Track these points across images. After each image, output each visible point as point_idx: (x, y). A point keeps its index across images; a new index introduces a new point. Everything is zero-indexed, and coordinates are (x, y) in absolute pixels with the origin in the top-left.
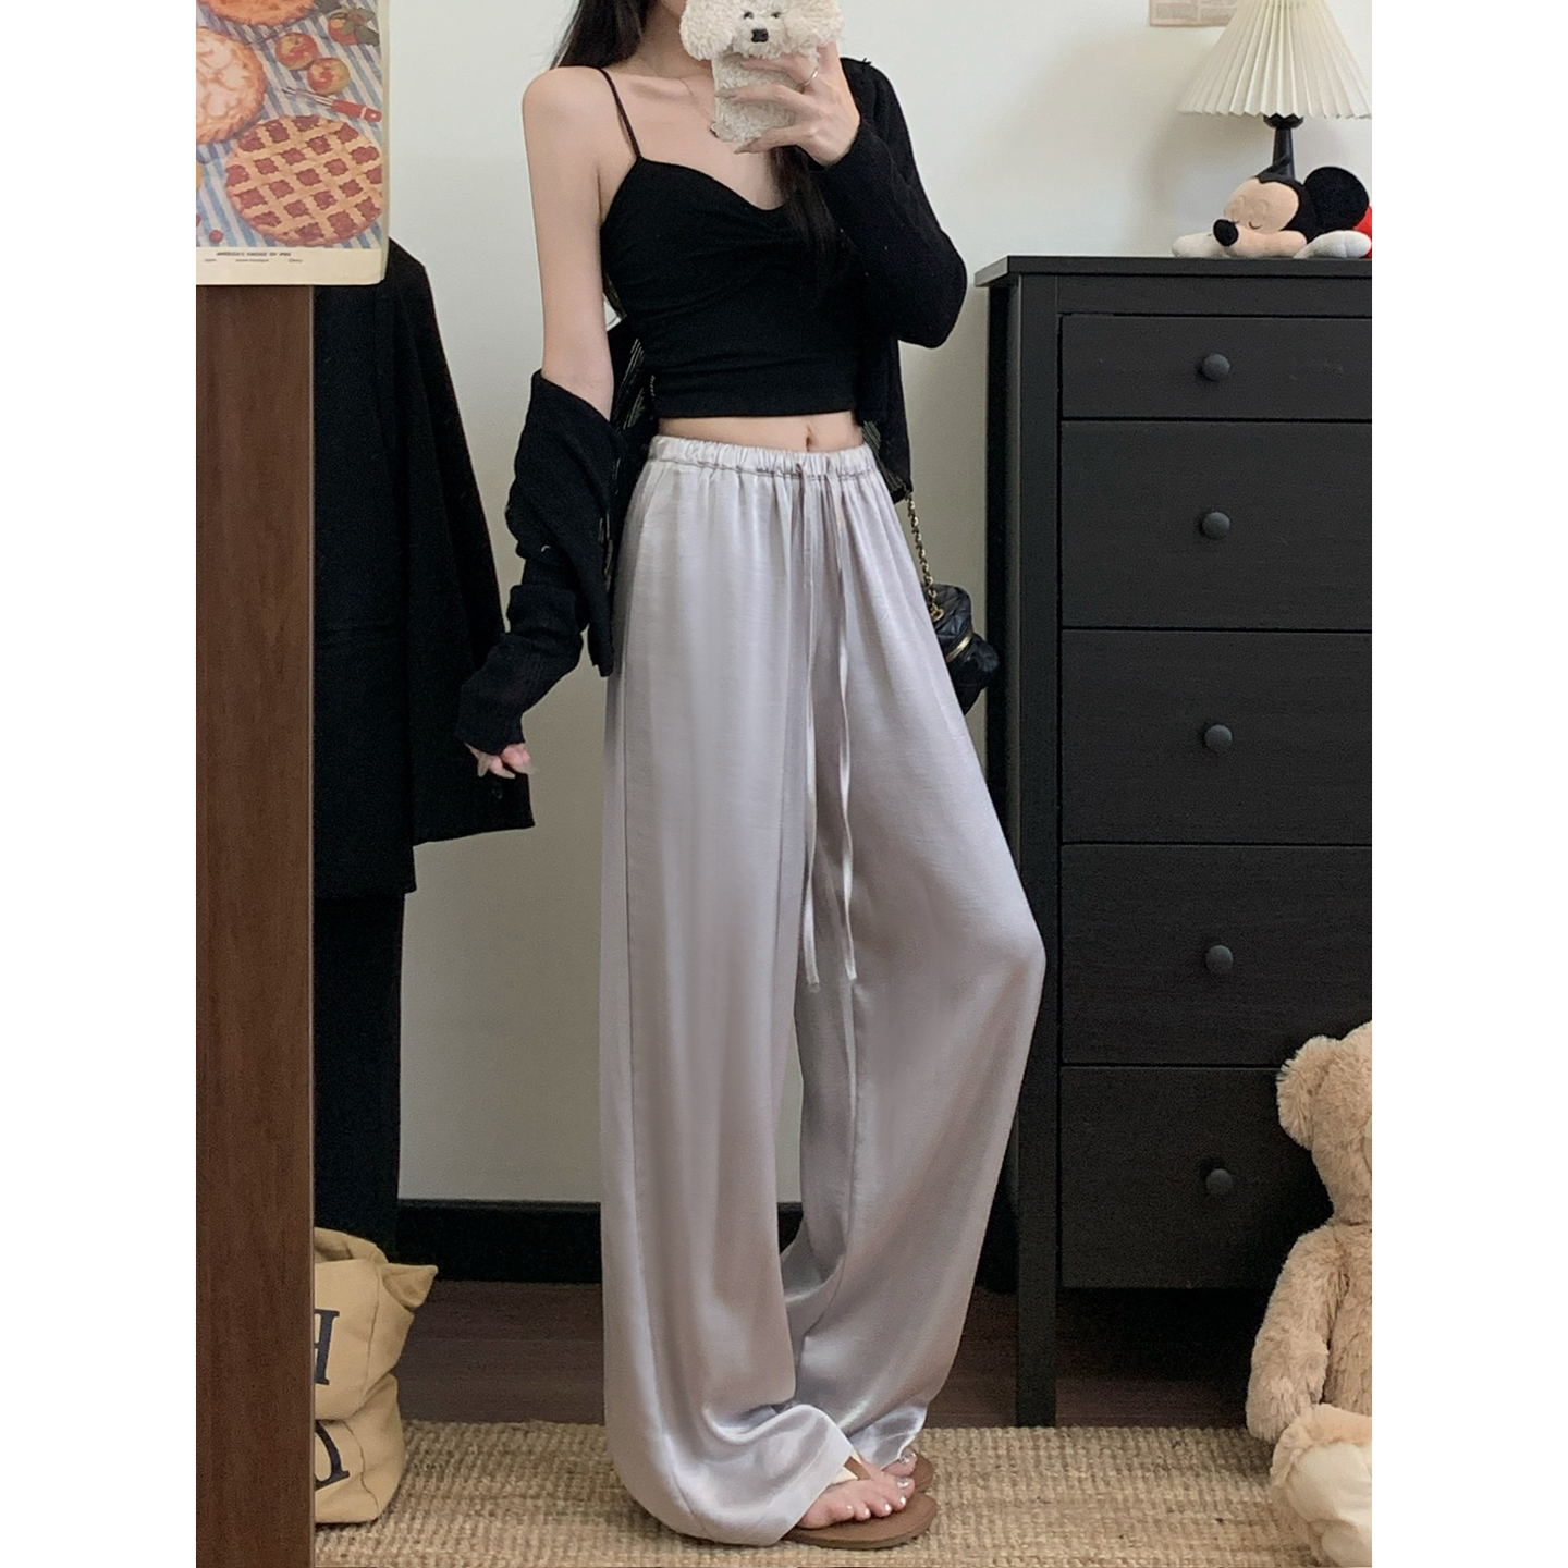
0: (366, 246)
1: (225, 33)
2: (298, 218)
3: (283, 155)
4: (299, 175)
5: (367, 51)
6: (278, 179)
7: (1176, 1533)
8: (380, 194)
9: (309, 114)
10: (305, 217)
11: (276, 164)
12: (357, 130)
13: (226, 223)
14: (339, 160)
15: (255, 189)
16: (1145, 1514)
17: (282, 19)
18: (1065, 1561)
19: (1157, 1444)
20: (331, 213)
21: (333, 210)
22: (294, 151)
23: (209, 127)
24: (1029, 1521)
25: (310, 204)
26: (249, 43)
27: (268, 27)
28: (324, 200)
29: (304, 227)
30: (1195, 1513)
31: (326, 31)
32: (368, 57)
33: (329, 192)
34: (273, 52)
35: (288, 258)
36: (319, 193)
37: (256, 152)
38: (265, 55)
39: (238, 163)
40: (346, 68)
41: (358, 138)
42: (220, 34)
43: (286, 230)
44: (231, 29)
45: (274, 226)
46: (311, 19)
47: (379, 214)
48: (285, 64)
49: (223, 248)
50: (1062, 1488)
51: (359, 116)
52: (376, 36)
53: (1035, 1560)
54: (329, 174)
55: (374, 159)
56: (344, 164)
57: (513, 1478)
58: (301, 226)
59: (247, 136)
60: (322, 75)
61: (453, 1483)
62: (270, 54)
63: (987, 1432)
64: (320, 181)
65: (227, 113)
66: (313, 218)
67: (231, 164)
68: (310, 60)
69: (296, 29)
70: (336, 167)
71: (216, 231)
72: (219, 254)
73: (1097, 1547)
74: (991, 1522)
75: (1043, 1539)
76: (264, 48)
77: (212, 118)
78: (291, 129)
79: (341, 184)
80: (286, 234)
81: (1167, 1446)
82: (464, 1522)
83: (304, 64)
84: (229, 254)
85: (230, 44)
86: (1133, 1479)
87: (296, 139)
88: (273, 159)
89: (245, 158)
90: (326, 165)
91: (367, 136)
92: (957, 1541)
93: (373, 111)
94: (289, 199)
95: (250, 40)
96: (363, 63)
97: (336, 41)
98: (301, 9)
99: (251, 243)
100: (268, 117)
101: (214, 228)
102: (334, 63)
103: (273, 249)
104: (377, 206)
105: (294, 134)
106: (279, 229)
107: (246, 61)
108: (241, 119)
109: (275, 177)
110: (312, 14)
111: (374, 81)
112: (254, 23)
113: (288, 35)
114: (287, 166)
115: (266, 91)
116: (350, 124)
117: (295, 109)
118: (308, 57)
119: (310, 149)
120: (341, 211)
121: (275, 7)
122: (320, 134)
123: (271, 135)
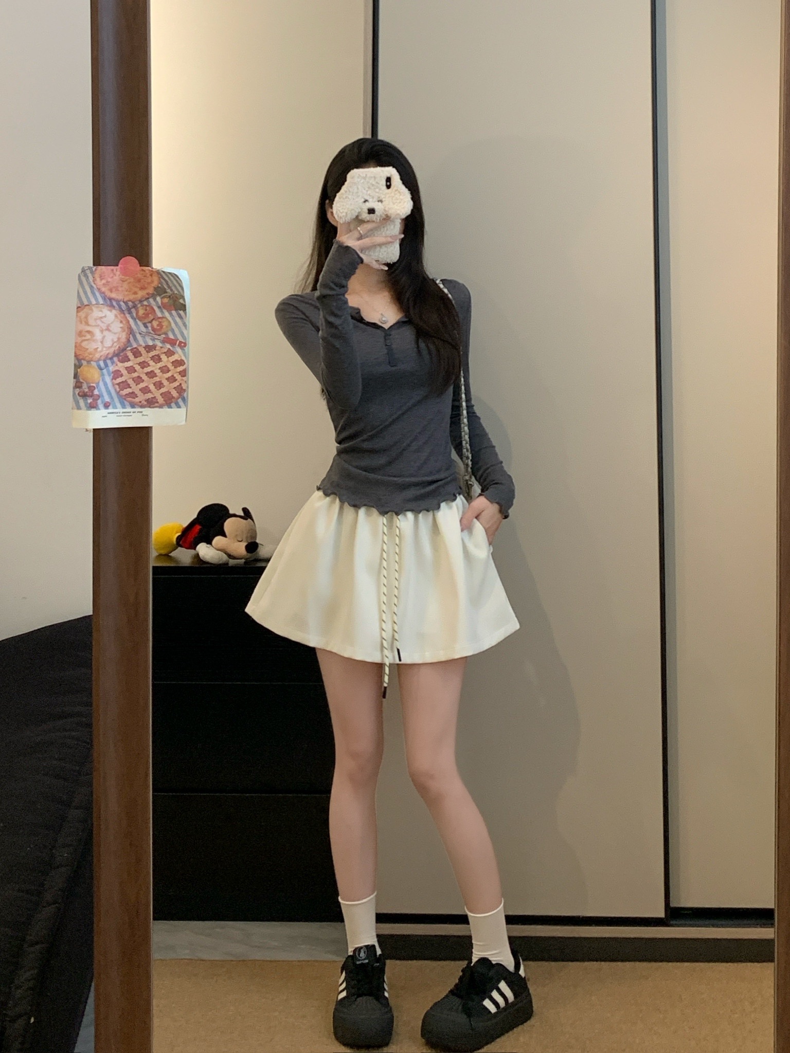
0: (179, 407)
1: (112, 306)
2: (146, 395)
3: (139, 364)
4: (147, 374)
5: (180, 314)
6: (137, 376)
8: (186, 382)
9: (151, 344)
10: (149, 394)
11: (136, 368)
12: (175, 352)
13: (112, 398)
14: (166, 366)
15: (126, 381)
17: (139, 298)
20: (161, 392)
21: (163, 390)
22: (144, 362)
23: (104, 352)
25: (152, 387)
26: (123, 311)
27: (133, 302)
28: (159, 385)
29: (149, 399)
31: (160, 304)
32: (180, 317)
33: (161, 381)
34: (135, 315)
35: (141, 414)
36: (156, 382)
37: (126, 363)
38: (131, 316)
39: (118, 369)
40: (169, 322)
41: (175, 355)
42: (109, 306)
43: (141, 400)
44: (114, 303)
45: (134, 398)
46: (153, 298)
47: (185, 391)
48: (140, 321)
49: (111, 410)
51: (175, 345)
52: (185, 306)
54: (161, 373)
55: (183, 366)
56: (168, 368)
58: (147, 398)
59: (122, 355)
60: (158, 325)
62: (133, 316)
64: (157, 376)
65: (113, 344)
67: (114, 370)
68: (152, 318)
69: (145, 303)
71: (108, 402)
72: (108, 413)
76: (130, 313)
77: (106, 347)
78: (143, 351)
79: (167, 377)
80: (140, 402)
83: (150, 320)
84: (113, 413)
85: (114, 312)
87: (146, 357)
88: (134, 366)
89: (121, 366)
90: (160, 368)
91: (179, 355)
93: (182, 342)
94: (142, 385)
95: (124, 309)
96: (178, 319)
97: (164, 308)
98: (148, 294)
99: (124, 407)
100: (132, 346)
102: (164, 320)
103: (134, 410)
104: (184, 388)
105: (144, 354)
106: (137, 400)
107: (122, 319)
108: (119, 347)
109: (135, 375)
110: (153, 296)
111: (183, 328)
112: (125, 300)
113: (141, 306)
114: (141, 369)
115: (131, 333)
116: (171, 348)
117: (145, 342)
118: (151, 317)
119: (152, 361)
120: (167, 390)
121: (135, 293)
122: (157, 354)
123: (133, 355)
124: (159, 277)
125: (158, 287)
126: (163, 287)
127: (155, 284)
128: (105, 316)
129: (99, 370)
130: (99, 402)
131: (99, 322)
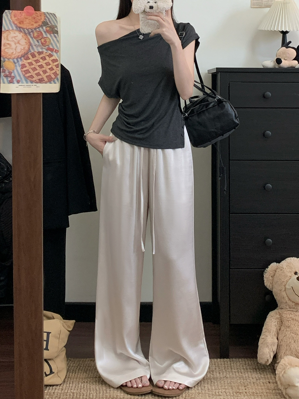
0: (55, 83)
1: (21, 31)
2: (38, 76)
3: (35, 61)
4: (39, 66)
5: (55, 36)
6: (33, 67)
7: (258, 386)
8: (58, 70)
9: (41, 51)
10: (40, 76)
12: (53, 55)
13: (21, 78)
14: (48, 62)
15: (28, 69)
16: (251, 381)
17: (34, 28)
18: (232, 393)
21: (47, 74)
22: (37, 60)
23: (17, 55)
24: (223, 383)
25: (41, 73)
27: (31, 29)
28: (45, 72)
30: (263, 380)
31: (45, 30)
32: (56, 37)
33: (46, 70)
34: (32, 36)
35: (36, 86)
36: (43, 70)
37: (28, 60)
38: (30, 37)
40: (50, 40)
41: (53, 57)
42: (19, 31)
43: (36, 79)
44: (22, 30)
45: (32, 78)
46: (42, 28)
47: (58, 75)
48: (35, 39)
49: (20, 84)
50: (231, 374)
51: (53, 51)
52: (57, 31)
53: (225, 393)
54: (46, 66)
55: (57, 62)
56: (50, 63)
58: (39, 78)
59: (26, 57)
60: (44, 41)
64: (44, 67)
65: (21, 51)
66: (42, 76)
67: (23, 63)
68: (41, 37)
69: (38, 30)
70: (48, 64)
71: (18, 80)
72: (19, 86)
73: (239, 389)
74: (214, 383)
75: (226, 387)
76: (30, 35)
77: (17, 52)
78: (37, 54)
79: (49, 68)
84: (21, 85)
85: (22, 34)
87: (38, 57)
88: (32, 62)
89: (26, 62)
90: (45, 63)
91: (55, 56)
93: (57, 50)
94: (36, 72)
95: (27, 33)
96: (54, 38)
97: (48, 33)
98: (39, 25)
99: (27, 83)
100: (31, 52)
101: (18, 79)
102: (47, 38)
103: (32, 84)
104: (58, 73)
106: (34, 79)
107: (26, 38)
108: (24, 52)
109: (33, 66)
110: (42, 26)
111: (57, 42)
112: (27, 28)
113: (36, 31)
114: (36, 64)
115: (31, 46)
116: (51, 53)
117: (38, 50)
119: (41, 59)
120: (49, 74)
121: (33, 25)
122: (44, 56)
123: (32, 56)
124: (45, 17)
125: (44, 22)
126: (47, 21)
127: (43, 20)
128: (17, 36)
129: (14, 64)
130: (14, 80)
131: (14, 39)
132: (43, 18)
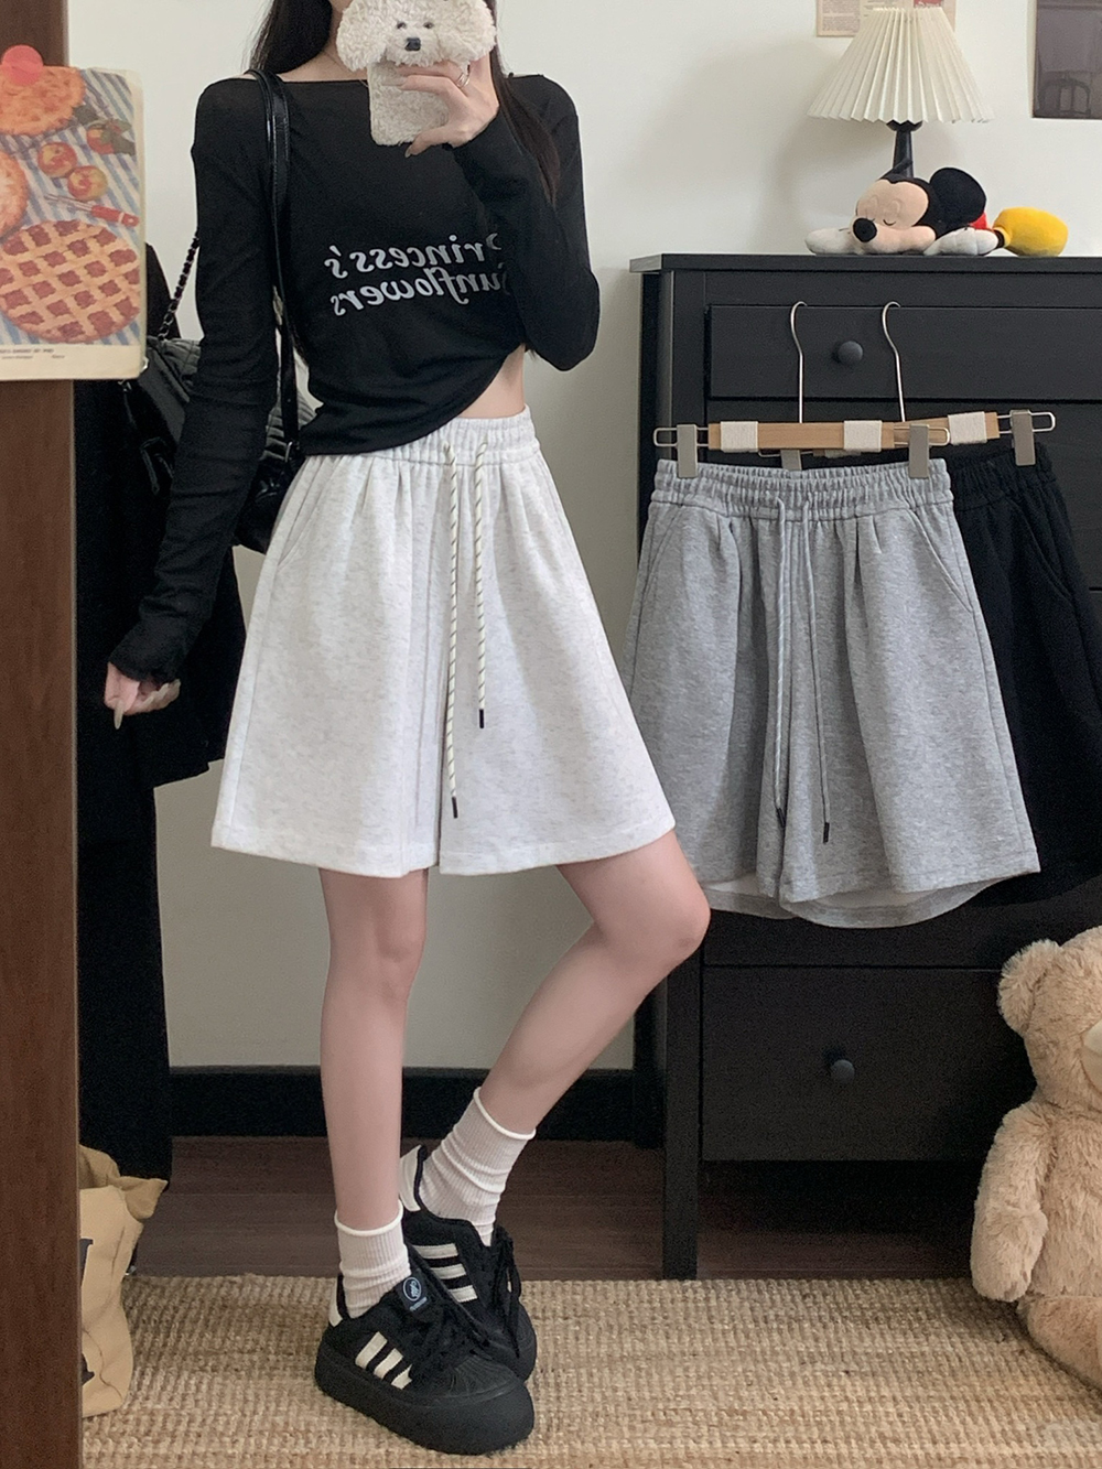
0: (125, 342)
2: (59, 317)
3: (46, 257)
4: (61, 277)
5: (124, 161)
6: (41, 281)
7: (809, 1386)
9: (69, 219)
10: (66, 316)
11: (39, 267)
12: (115, 234)
14: (98, 262)
15: (19, 290)
16: (781, 1367)
17: (44, 130)
18: (713, 1413)
19: (789, 1297)
20: (89, 313)
21: (92, 309)
22: (55, 254)
24: (681, 1374)
25: (71, 303)
26: (12, 153)
27: (30, 137)
28: (84, 299)
29: (65, 325)
30: (826, 1364)
31: (85, 140)
32: (125, 166)
33: (88, 292)
34: (34, 161)
35: (50, 354)
36: (78, 293)
37: (19, 255)
38: (28, 165)
39: (4, 266)
40: (104, 177)
41: (117, 241)
43: (49, 328)
45: (37, 324)
46: (71, 129)
47: (137, 312)
48: (46, 172)
50: (709, 1341)
51: (117, 221)
52: (132, 145)
53: (688, 1413)
54: (89, 276)
55: (132, 261)
56: (102, 265)
57: (232, 1334)
58: (62, 324)
59: (12, 241)
60: (81, 183)
61: (178, 1340)
62: (32, 164)
63: (643, 1284)
64: (79, 282)
68: (70, 168)
69: (56, 139)
70: (95, 269)
73: (740, 1398)
74: (649, 1375)
75: (693, 1392)
76: (26, 157)
78: (52, 233)
79: (101, 284)
80: (49, 331)
81: (798, 1299)
82: (190, 1378)
83: (66, 171)
86: (770, 1331)
87: (57, 243)
88: (36, 261)
89: (10, 262)
90: (85, 267)
91: (125, 240)
92: (620, 1393)
93: (130, 216)
94: (51, 299)
95: (13, 149)
96: (120, 172)
97: (93, 148)
98: (61, 121)
99: (16, 341)
100: (29, 221)
102: (93, 171)
103: (36, 346)
104: (135, 305)
105: (55, 238)
106: (42, 327)
107: (10, 170)
109: (38, 278)
110: (71, 125)
111: (130, 189)
112: (16, 133)
113: (49, 144)
114: (50, 268)
115: (28, 198)
116: (109, 229)
117: (56, 214)
118: (68, 165)
119: (70, 252)
120: (100, 310)
121: (36, 119)
122: (80, 238)
123: (34, 239)
124: (83, 87)
125: (81, 107)
126: (91, 106)
127: (73, 102)
132: (75, 91)
